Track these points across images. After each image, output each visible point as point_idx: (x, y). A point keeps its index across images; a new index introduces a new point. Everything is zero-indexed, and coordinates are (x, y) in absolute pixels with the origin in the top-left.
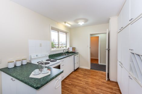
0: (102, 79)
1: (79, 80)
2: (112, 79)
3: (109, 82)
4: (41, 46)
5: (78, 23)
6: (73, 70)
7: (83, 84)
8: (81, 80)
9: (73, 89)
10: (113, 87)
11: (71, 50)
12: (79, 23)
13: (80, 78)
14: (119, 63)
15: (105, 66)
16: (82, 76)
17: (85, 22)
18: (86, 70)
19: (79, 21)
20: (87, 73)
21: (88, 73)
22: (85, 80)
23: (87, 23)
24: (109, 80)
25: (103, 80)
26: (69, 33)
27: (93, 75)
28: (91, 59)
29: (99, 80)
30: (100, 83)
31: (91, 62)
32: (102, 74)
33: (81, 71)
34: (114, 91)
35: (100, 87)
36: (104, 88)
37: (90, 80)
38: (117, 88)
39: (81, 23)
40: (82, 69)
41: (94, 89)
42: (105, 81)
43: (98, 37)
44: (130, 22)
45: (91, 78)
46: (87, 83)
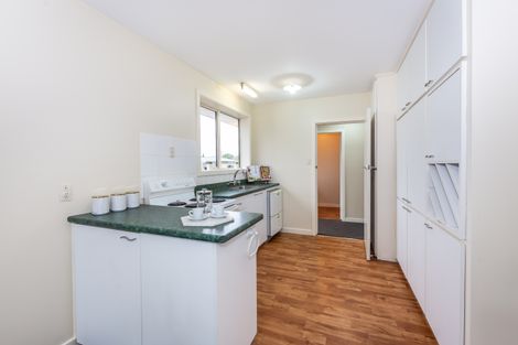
0: (356, 257)
1: (288, 263)
2: (382, 255)
3: (375, 264)
4: (172, 157)
5: (282, 87)
6: (266, 239)
7: (302, 272)
8: (294, 264)
9: (275, 284)
10: (386, 274)
11: (255, 175)
12: (285, 89)
13: (289, 259)
14: (400, 204)
15: (361, 226)
16: (297, 252)
17: (304, 85)
18: (305, 237)
19: (285, 82)
20: (307, 243)
21: (313, 246)
22: (307, 262)
23: (311, 88)
24: (374, 258)
25: (357, 260)
26: (249, 120)
27: (329, 249)
28: (319, 208)
29: (345, 260)
30: (350, 266)
31: (319, 216)
32: (354, 245)
33: (292, 242)
34: (389, 283)
35: (350, 276)
36: (361, 278)
37: (320, 262)
38: (398, 276)
39: (292, 88)
40: (293, 237)
41: (336, 280)
42: (363, 261)
43: (340, 134)
44: (426, 89)
45: (324, 256)
46: (313, 269)
